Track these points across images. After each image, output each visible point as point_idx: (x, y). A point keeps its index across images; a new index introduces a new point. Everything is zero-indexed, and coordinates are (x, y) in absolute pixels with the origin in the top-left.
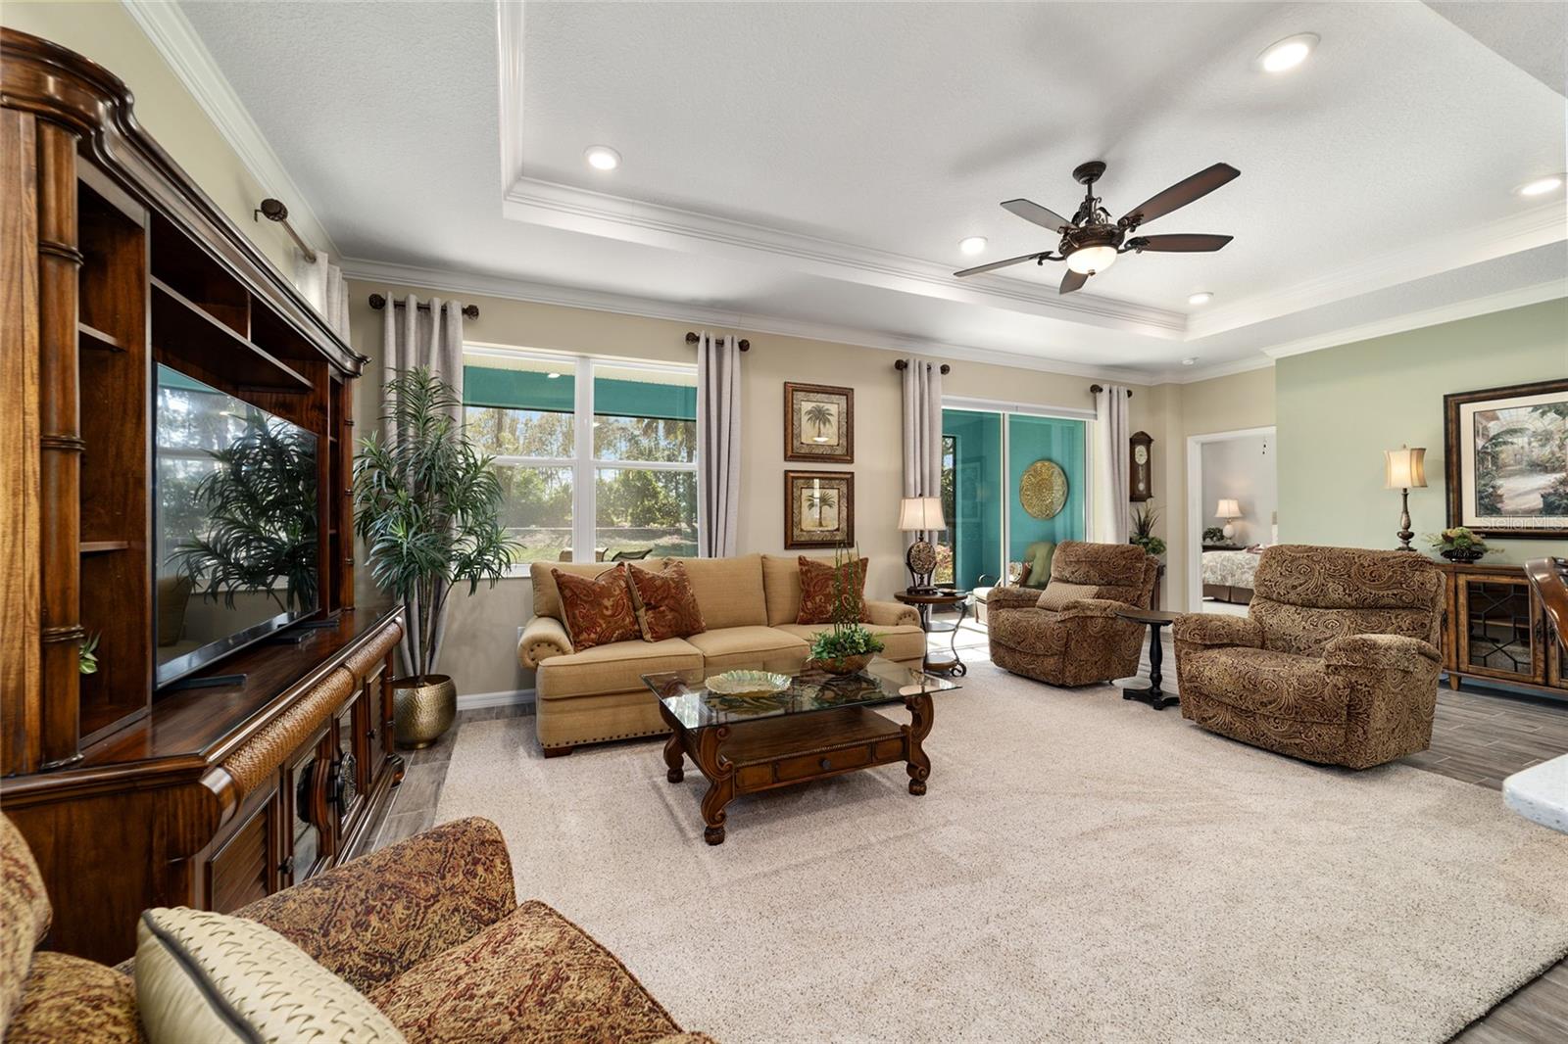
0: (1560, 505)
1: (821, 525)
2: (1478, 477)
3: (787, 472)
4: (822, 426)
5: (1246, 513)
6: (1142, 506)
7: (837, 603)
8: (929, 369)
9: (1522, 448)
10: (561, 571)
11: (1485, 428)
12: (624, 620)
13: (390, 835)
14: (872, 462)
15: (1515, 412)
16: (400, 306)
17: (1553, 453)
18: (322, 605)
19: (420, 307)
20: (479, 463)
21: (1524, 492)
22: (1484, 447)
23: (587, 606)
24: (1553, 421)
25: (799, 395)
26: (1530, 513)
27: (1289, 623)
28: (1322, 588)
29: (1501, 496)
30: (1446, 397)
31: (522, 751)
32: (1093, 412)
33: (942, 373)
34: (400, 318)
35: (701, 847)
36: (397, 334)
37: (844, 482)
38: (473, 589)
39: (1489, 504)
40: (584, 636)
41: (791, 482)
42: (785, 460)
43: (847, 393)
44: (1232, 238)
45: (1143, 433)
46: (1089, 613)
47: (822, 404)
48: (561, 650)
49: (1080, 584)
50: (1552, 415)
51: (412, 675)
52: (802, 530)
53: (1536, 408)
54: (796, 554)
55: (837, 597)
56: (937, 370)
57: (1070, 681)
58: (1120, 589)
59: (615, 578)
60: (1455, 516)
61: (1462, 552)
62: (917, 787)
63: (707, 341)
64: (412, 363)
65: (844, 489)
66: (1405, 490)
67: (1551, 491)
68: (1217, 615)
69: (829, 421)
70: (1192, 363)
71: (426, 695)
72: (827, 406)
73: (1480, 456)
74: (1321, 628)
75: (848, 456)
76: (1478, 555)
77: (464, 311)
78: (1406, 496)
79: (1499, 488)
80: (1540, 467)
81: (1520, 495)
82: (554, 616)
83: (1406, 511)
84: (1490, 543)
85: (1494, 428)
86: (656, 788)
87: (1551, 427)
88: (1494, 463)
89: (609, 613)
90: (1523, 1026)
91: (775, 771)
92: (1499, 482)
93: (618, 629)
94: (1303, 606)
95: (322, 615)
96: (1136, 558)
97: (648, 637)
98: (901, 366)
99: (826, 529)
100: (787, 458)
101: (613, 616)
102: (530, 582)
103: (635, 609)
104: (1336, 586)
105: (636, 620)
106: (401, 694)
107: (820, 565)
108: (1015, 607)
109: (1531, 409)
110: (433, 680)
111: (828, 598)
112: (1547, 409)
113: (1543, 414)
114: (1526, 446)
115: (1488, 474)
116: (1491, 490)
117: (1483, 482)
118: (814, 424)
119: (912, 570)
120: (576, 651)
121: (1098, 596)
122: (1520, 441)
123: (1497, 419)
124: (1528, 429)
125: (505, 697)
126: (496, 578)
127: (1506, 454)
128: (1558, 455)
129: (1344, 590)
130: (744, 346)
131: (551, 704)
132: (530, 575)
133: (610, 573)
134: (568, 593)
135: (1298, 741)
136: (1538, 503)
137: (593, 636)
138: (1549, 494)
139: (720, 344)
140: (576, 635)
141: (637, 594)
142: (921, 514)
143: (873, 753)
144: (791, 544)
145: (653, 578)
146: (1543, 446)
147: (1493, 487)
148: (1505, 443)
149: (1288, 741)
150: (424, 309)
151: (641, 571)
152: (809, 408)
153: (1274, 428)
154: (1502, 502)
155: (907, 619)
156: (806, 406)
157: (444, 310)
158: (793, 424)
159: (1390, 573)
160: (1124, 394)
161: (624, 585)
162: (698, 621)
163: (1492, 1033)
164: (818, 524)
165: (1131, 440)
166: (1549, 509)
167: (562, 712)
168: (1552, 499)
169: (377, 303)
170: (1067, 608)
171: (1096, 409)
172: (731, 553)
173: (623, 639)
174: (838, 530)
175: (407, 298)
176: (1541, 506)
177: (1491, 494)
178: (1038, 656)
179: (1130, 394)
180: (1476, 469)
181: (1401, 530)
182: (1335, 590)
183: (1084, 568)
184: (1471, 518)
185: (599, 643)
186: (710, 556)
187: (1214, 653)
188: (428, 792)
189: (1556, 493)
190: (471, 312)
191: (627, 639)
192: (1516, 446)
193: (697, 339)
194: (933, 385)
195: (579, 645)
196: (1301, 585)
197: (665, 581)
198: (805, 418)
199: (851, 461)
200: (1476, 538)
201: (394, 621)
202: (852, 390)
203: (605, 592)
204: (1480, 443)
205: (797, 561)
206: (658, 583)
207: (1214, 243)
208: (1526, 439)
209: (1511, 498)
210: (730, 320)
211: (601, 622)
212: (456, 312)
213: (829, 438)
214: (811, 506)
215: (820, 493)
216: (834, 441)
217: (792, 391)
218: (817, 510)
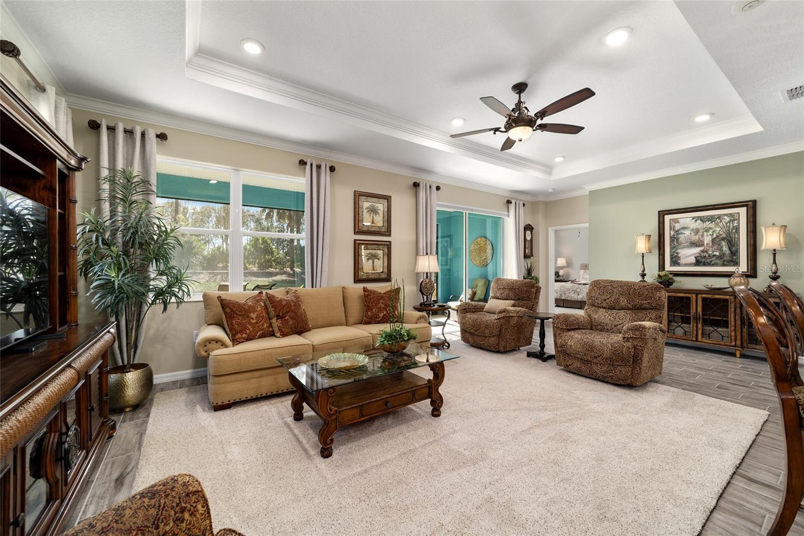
0: (701, 261)
1: (374, 270)
2: (671, 248)
3: (355, 241)
4: (374, 216)
5: (569, 264)
6: (529, 261)
7: (385, 312)
8: (430, 187)
9: (688, 236)
10: (223, 297)
11: (674, 227)
12: (263, 325)
13: (106, 475)
14: (401, 236)
15: (686, 220)
16: (112, 129)
17: (699, 238)
18: (53, 323)
19: (126, 131)
20: (169, 230)
21: (688, 255)
22: (674, 235)
23: (240, 318)
24: (699, 224)
25: (363, 198)
26: (690, 265)
27: (603, 317)
28: (617, 300)
29: (680, 257)
30: (659, 212)
31: (198, 408)
32: (507, 213)
33: (437, 190)
34: (111, 137)
35: (319, 460)
36: (109, 147)
37: (386, 247)
38: (165, 309)
39: (675, 261)
40: (239, 336)
41: (357, 245)
42: (355, 234)
43: (388, 198)
44: (584, 128)
45: (529, 225)
46: (511, 315)
47: (374, 204)
48: (224, 345)
49: (505, 300)
50: (699, 221)
51: (121, 364)
52: (364, 272)
53: (693, 218)
54: (361, 286)
55: (385, 309)
56: (434, 188)
57: (502, 349)
58: (524, 302)
59: (257, 301)
60: (662, 267)
61: (666, 282)
62: (436, 413)
63: (311, 165)
64: (120, 165)
65: (386, 250)
66: (643, 254)
67: (698, 255)
68: (572, 314)
69: (378, 213)
70: (552, 191)
71: (132, 378)
72: (377, 205)
73: (673, 239)
74: (617, 319)
75: (388, 233)
76: (671, 284)
77: (158, 136)
78: (643, 257)
79: (679, 253)
80: (694, 244)
81: (687, 257)
82: (219, 324)
83: (643, 264)
84: (676, 278)
85: (677, 226)
86: (287, 425)
87: (699, 227)
88: (677, 243)
89: (254, 321)
90: (730, 508)
91: (361, 411)
92: (679, 251)
93: (260, 331)
94: (609, 309)
95: (53, 330)
96: (532, 286)
97: (278, 334)
98: (416, 185)
99: (376, 272)
100: (355, 233)
101: (257, 323)
102: (202, 305)
103: (270, 319)
104: (623, 299)
105: (271, 325)
106: (113, 378)
107: (375, 291)
108: (473, 312)
109: (691, 218)
110: (136, 367)
111: (380, 310)
112: (697, 218)
113: (696, 221)
114: (689, 235)
115: (675, 247)
116: (676, 254)
117: (673, 251)
118: (370, 215)
119: (422, 294)
120: (234, 345)
121: (514, 306)
122: (687, 232)
123: (679, 222)
124: (690, 227)
125: (186, 374)
126: (180, 302)
127: (682, 238)
128: (701, 239)
129: (627, 301)
130: (332, 169)
131: (217, 379)
132: (202, 300)
133: (254, 297)
134: (228, 310)
135: (611, 374)
136: (693, 260)
137: (244, 335)
138: (698, 257)
139: (319, 167)
140: (234, 335)
141: (271, 309)
142: (427, 264)
143: (414, 396)
144: (357, 280)
145: (281, 300)
146: (696, 235)
147: (677, 253)
148: (681, 233)
149: (607, 375)
150: (129, 132)
151: (273, 296)
152: (368, 206)
153: (588, 224)
154: (680, 260)
155: (422, 320)
156: (366, 205)
157: (143, 134)
158: (359, 214)
159: (647, 293)
160: (521, 205)
161: (263, 304)
162: (307, 324)
163: (720, 514)
164: (372, 268)
165: (524, 228)
166: (698, 263)
167: (226, 382)
168: (699, 258)
169: (94, 126)
170: (501, 312)
171: (508, 212)
172: (324, 285)
173: (263, 336)
174: (382, 272)
175: (117, 124)
176: (695, 262)
177: (676, 256)
178: (486, 337)
179: (524, 205)
180: (671, 245)
181: (641, 272)
182: (623, 302)
183: (507, 292)
184: (668, 267)
185: (248, 339)
186: (313, 287)
187: (572, 333)
188: (134, 441)
189: (700, 256)
190: (162, 137)
191: (265, 337)
192: (686, 235)
193: (306, 163)
194: (432, 196)
195: (235, 341)
196: (608, 299)
197: (288, 302)
198: (365, 211)
199: (390, 235)
200: (671, 276)
201: (109, 332)
202: (391, 197)
203: (252, 309)
204: (672, 233)
205: (362, 289)
206: (284, 303)
207: (575, 130)
208: (689, 232)
209: (684, 258)
210: (324, 154)
211: (250, 327)
212: (151, 135)
213: (379, 221)
214: (368, 259)
215: (373, 252)
216: (380, 224)
217: (358, 196)
218: (371, 261)
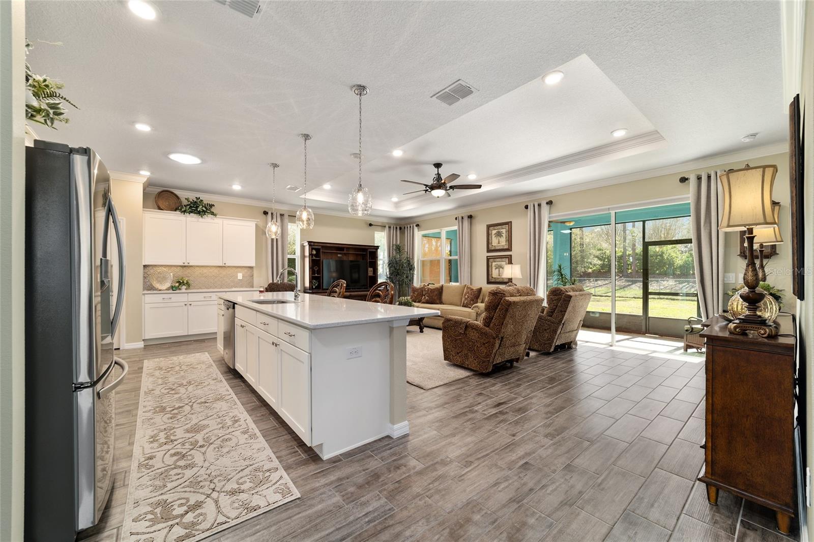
3: (487, 256)
4: (500, 238)
14: (518, 250)
19: (409, 227)
25: (492, 228)
37: (508, 259)
41: (488, 259)
43: (509, 224)
47: (500, 230)
52: (492, 277)
54: (493, 287)
65: (508, 261)
69: (502, 236)
72: (502, 230)
75: (509, 249)
77: (416, 226)
98: (527, 207)
99: (501, 277)
100: (488, 252)
118: (497, 238)
130: (470, 217)
139: (462, 219)
144: (489, 282)
156: (494, 232)
157: (413, 227)
158: (490, 239)
164: (498, 275)
190: (418, 225)
193: (457, 219)
198: (493, 236)
199: (511, 251)
202: (511, 222)
213: (503, 242)
214: (496, 268)
215: (499, 263)
216: (504, 243)
217: (489, 227)
218: (497, 270)
